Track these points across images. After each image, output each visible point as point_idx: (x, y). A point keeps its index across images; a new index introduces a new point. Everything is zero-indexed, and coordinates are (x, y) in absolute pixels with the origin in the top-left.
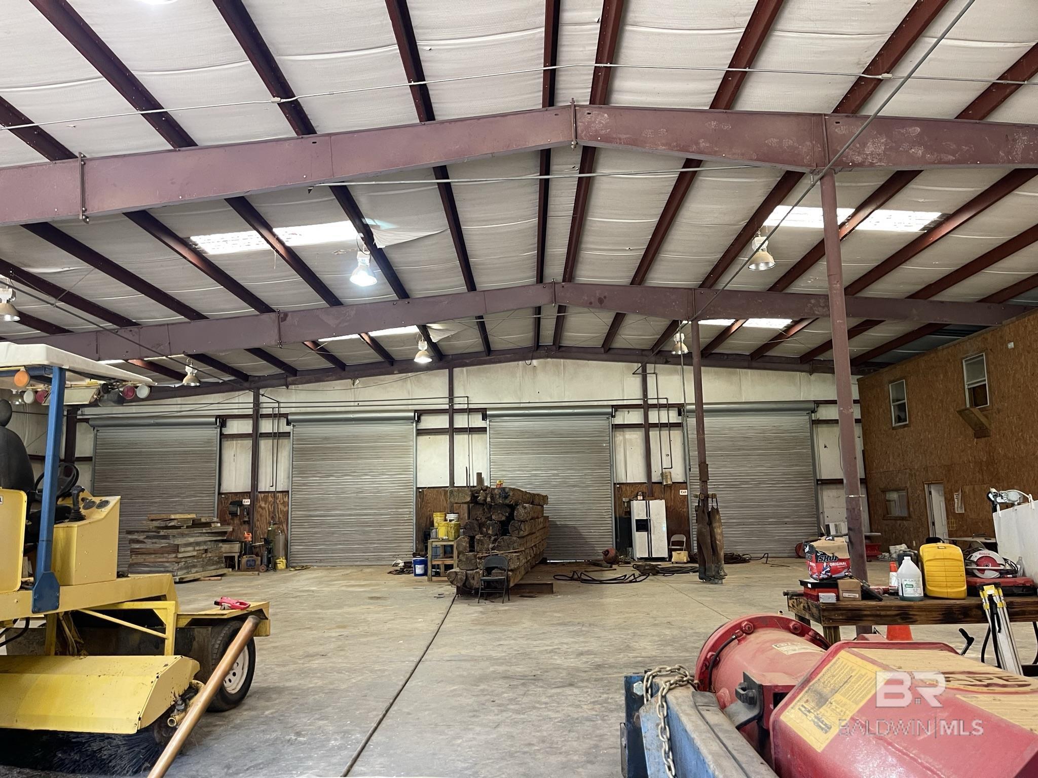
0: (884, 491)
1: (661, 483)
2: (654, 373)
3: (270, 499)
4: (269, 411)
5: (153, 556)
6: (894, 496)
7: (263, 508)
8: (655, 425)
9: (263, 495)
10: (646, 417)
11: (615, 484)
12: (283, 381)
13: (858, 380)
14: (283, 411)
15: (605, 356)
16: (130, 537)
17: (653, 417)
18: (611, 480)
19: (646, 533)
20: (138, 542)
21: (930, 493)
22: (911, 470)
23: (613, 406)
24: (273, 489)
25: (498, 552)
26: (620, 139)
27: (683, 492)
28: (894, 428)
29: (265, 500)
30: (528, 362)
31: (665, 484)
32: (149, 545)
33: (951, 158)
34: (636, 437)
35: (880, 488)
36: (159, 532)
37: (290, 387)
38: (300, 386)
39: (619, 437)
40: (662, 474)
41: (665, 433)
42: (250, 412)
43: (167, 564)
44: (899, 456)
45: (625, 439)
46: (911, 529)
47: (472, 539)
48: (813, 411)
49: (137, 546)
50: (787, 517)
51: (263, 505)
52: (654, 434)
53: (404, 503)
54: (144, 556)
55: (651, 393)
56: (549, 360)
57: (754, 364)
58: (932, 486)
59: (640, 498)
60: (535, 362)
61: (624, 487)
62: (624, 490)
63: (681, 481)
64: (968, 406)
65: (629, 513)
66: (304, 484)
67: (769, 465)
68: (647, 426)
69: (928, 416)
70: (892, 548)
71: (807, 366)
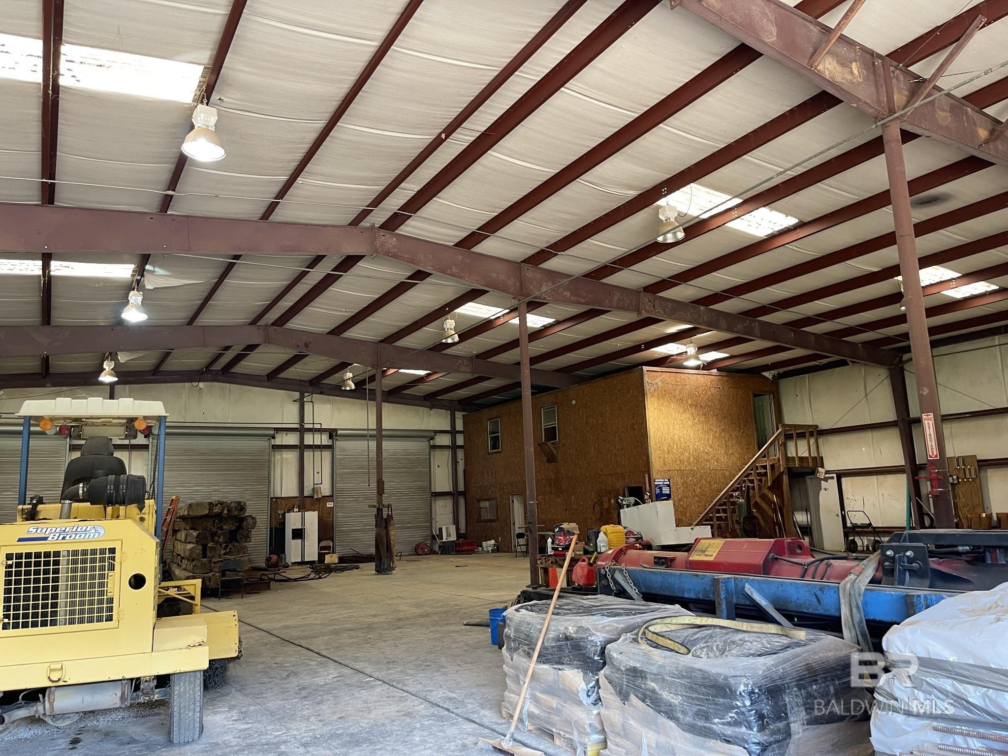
0: (479, 501)
1: (312, 497)
2: (312, 402)
6: (487, 504)
8: (310, 447)
10: (302, 439)
11: (272, 498)
13: (463, 415)
15: (268, 384)
17: (309, 439)
18: (268, 495)
19: (300, 541)
21: (513, 501)
22: (500, 485)
23: (275, 429)
25: (230, 557)
26: (404, 257)
27: (330, 505)
28: (489, 454)
30: (195, 384)
31: (316, 497)
33: (583, 300)
34: (291, 457)
35: (476, 499)
39: (278, 456)
40: (313, 489)
41: (317, 453)
44: (492, 474)
45: (282, 458)
46: (498, 529)
47: (205, 547)
48: (432, 438)
50: (408, 523)
52: (308, 454)
55: (308, 419)
56: (215, 383)
57: (391, 399)
58: (515, 497)
59: (295, 510)
60: (201, 385)
61: (279, 501)
62: (279, 503)
63: (328, 494)
64: (543, 441)
65: (283, 524)
67: (397, 481)
68: (302, 448)
69: (515, 446)
70: (484, 544)
71: (428, 403)
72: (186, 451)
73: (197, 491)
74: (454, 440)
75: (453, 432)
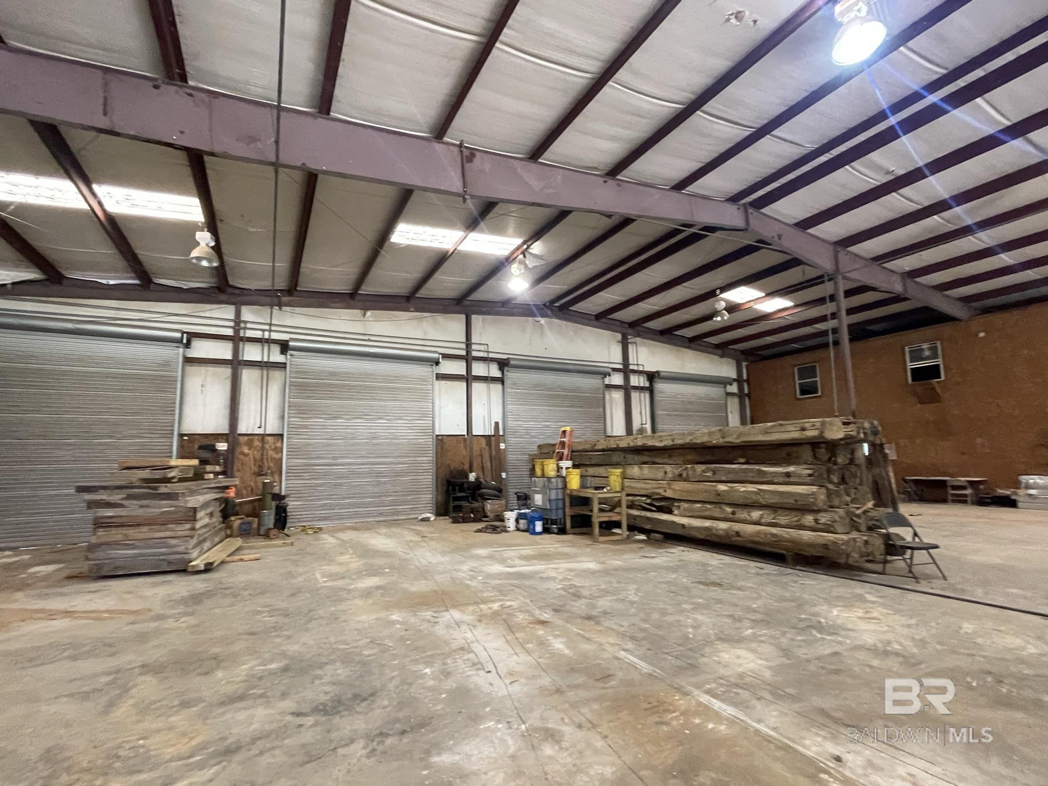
2: (635, 344)
3: (257, 443)
4: (258, 334)
5: (145, 529)
7: (246, 455)
8: (635, 388)
9: (246, 438)
10: (627, 380)
12: (276, 300)
14: (275, 336)
15: (596, 323)
16: (88, 497)
17: (633, 381)
20: (109, 505)
24: (261, 431)
28: (797, 399)
29: (250, 444)
30: (537, 319)
32: (133, 509)
34: (618, 396)
36: (155, 488)
37: (284, 308)
38: (298, 310)
39: (608, 396)
40: (640, 429)
41: (640, 394)
42: (230, 332)
43: (174, 542)
48: (726, 386)
49: (110, 513)
51: (246, 450)
52: (634, 395)
53: (421, 452)
54: (124, 531)
55: (632, 360)
56: (554, 320)
60: (543, 321)
64: (910, 381)
66: (305, 427)
68: (627, 388)
71: (719, 352)
72: (536, 386)
73: (547, 427)
74: (741, 388)
75: (739, 380)
